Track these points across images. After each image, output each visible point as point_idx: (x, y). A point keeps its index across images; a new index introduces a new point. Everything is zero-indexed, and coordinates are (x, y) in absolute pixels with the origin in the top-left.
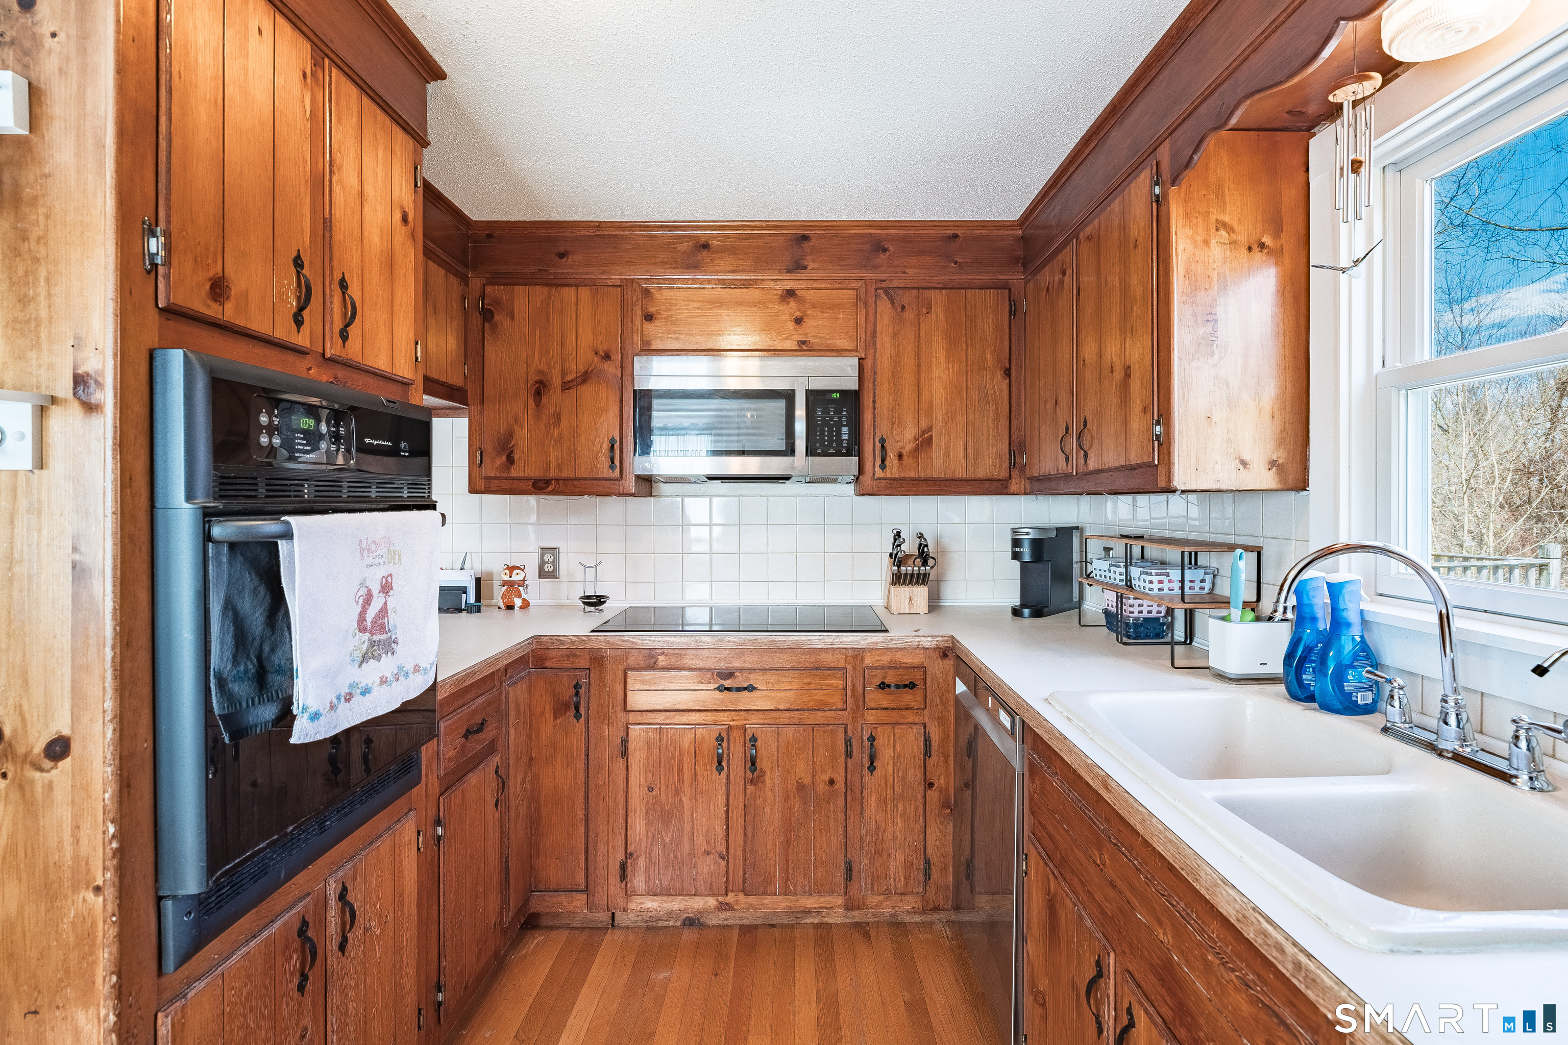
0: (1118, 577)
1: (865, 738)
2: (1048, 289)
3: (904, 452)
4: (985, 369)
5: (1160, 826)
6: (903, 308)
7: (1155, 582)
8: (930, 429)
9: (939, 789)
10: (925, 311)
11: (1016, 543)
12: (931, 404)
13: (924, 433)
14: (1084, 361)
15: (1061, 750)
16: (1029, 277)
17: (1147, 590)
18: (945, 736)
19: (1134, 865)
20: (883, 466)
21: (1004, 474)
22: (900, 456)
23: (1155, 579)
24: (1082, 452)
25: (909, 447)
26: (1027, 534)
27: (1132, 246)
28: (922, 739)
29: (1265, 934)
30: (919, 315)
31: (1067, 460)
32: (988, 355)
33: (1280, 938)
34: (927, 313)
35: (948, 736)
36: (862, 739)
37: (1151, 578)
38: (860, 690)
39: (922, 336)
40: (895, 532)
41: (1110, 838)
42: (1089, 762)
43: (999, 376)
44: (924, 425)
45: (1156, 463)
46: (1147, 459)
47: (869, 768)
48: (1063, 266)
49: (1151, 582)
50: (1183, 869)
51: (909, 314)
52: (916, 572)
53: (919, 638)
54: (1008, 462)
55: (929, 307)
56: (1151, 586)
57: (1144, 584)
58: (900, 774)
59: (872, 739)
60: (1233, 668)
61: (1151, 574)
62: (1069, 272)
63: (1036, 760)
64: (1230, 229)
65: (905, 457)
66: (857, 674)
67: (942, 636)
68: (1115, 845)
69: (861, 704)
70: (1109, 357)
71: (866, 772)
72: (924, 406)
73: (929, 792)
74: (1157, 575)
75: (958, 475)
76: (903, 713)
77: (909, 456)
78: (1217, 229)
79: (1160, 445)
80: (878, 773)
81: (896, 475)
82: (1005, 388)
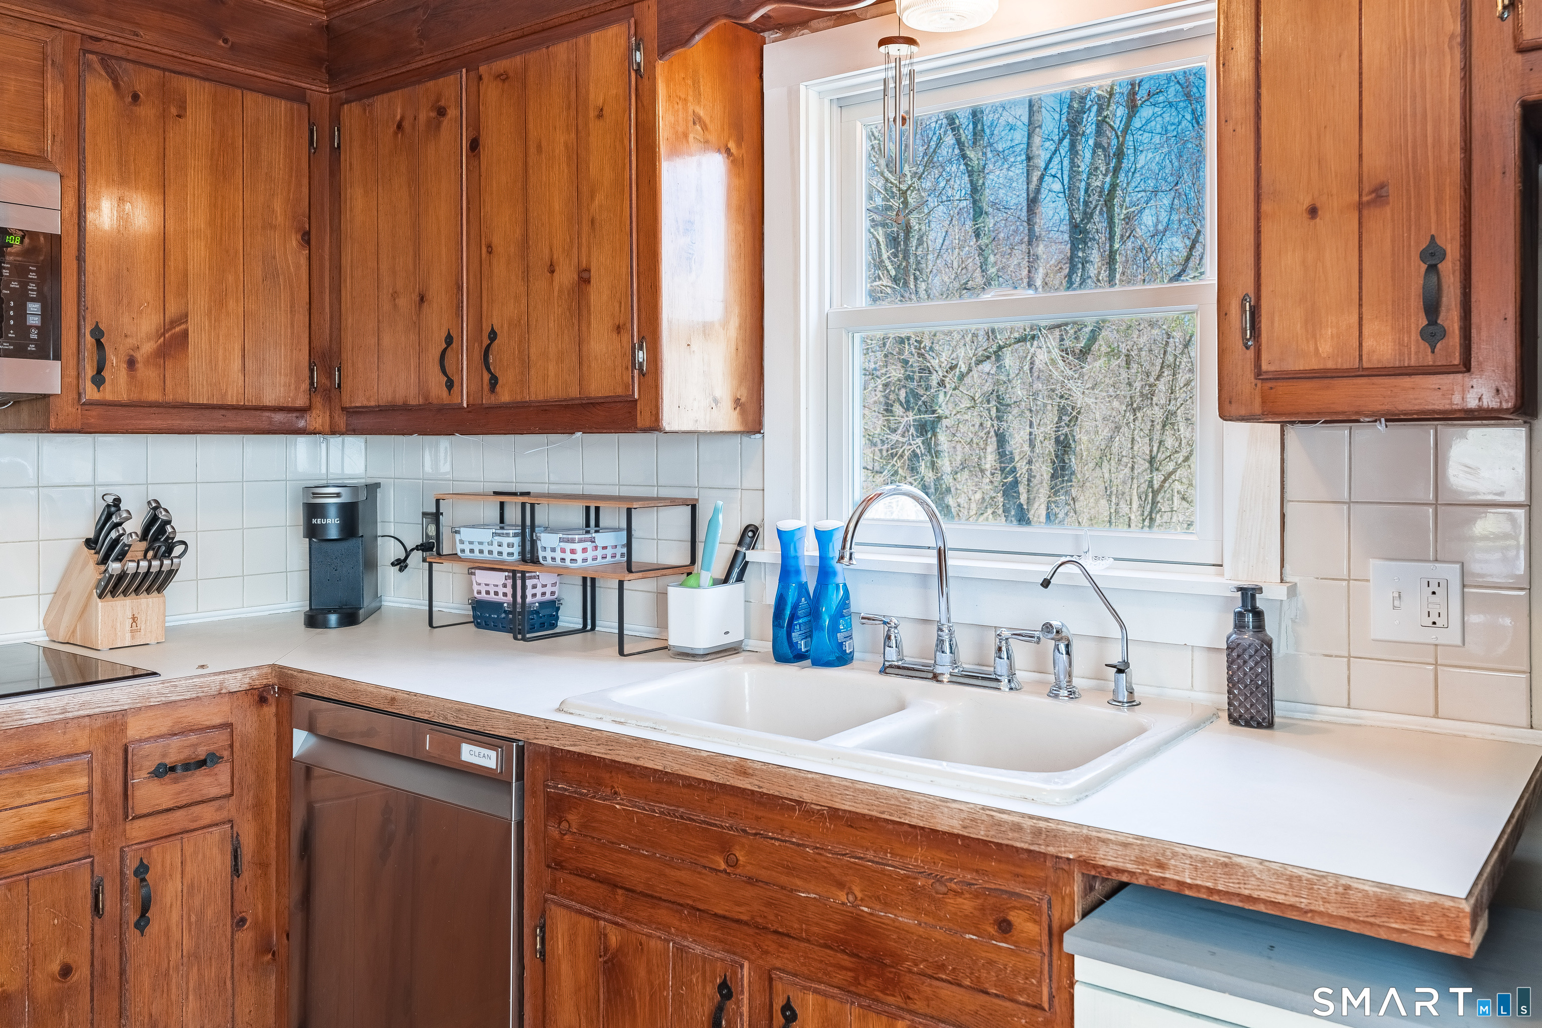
0: (505, 550)
1: (130, 872)
2: (400, 126)
3: (139, 356)
4: (273, 227)
5: (845, 783)
6: (136, 97)
7: (579, 551)
8: (183, 318)
9: (256, 923)
10: (174, 111)
11: (313, 511)
12: (186, 275)
13: (174, 323)
14: (489, 246)
15: (638, 758)
16: (343, 95)
17: (568, 562)
18: (262, 834)
19: (793, 843)
20: (98, 380)
21: (301, 402)
22: (131, 363)
23: (578, 547)
24: (486, 377)
25: (148, 347)
26: (338, 495)
27: (592, 114)
28: (229, 849)
29: (999, 823)
30: (163, 116)
31: (450, 385)
32: (278, 206)
33: (1016, 819)
34: (179, 116)
35: (268, 833)
36: (122, 873)
37: (573, 546)
38: (118, 787)
39: (170, 153)
40: (110, 500)
41: (744, 831)
42: (705, 754)
43: (294, 241)
44: (173, 309)
45: (636, 396)
46: (620, 391)
47: (137, 925)
48: (438, 100)
49: (573, 551)
50: (883, 813)
51: (147, 111)
52: (154, 570)
53: (221, 677)
54: (307, 382)
55: (182, 106)
56: (574, 557)
57: (563, 555)
58: (193, 918)
59: (142, 870)
60: (703, 641)
61: (572, 541)
62: (452, 113)
63: (566, 790)
64: (705, 127)
65: (140, 366)
66: (112, 759)
67: (257, 668)
68: (756, 834)
69: (120, 812)
70: (546, 251)
71: (132, 934)
72: (173, 278)
73: (239, 935)
74: (580, 541)
75: (231, 400)
76: (196, 809)
77: (147, 362)
78: (694, 123)
79: (642, 373)
80: (154, 928)
81: (123, 396)
82: (304, 262)
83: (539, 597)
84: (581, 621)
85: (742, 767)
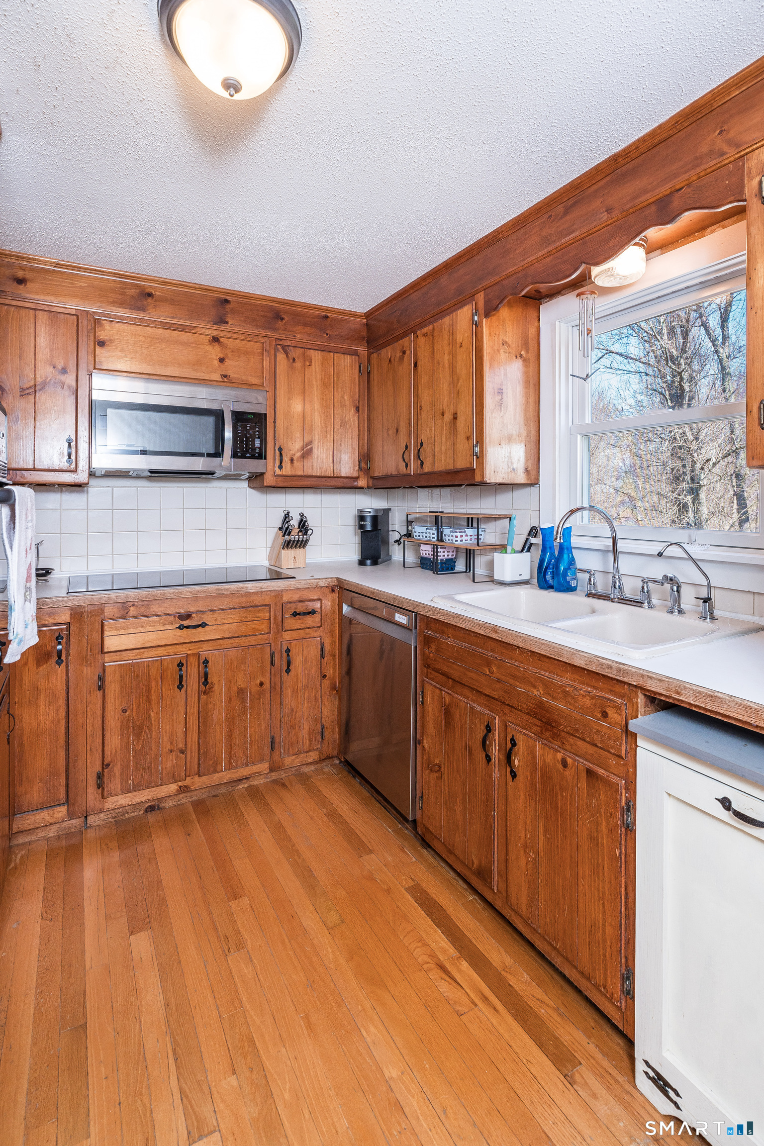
0: (432, 536)
1: (283, 651)
2: (390, 361)
3: (295, 458)
4: (345, 406)
5: (536, 639)
6: (294, 360)
7: (459, 536)
8: (311, 442)
9: (330, 679)
10: (308, 363)
11: (362, 518)
12: (312, 426)
13: (307, 445)
14: (421, 407)
15: (456, 622)
16: (372, 351)
17: (454, 542)
18: (333, 642)
19: (515, 665)
20: (281, 467)
21: (355, 474)
22: (292, 460)
23: (459, 535)
24: (419, 462)
25: (298, 454)
26: (370, 512)
27: (458, 346)
28: (319, 647)
29: (602, 664)
30: (304, 365)
31: (407, 466)
32: (346, 397)
33: (610, 663)
34: (310, 365)
35: (335, 643)
36: (281, 651)
37: (456, 534)
38: (280, 619)
39: (306, 380)
40: (286, 512)
41: (496, 658)
42: (481, 622)
43: (353, 410)
44: (307, 440)
45: (475, 467)
46: (468, 465)
47: (286, 671)
48: (403, 347)
49: (457, 537)
50: (551, 655)
51: (298, 364)
52: (300, 539)
53: (317, 580)
54: (358, 467)
55: (311, 362)
56: (457, 539)
57: (452, 538)
58: (306, 672)
59: (288, 651)
61: (456, 532)
62: (408, 352)
63: (431, 634)
64: (509, 346)
65: (295, 461)
66: (278, 607)
67: (331, 578)
68: (500, 660)
69: (281, 628)
70: (441, 407)
71: (284, 674)
72: (307, 427)
73: (323, 681)
74: (460, 532)
75: (328, 474)
76: (307, 631)
77: (297, 461)
78: (503, 345)
79: (477, 458)
80: (292, 673)
81: (289, 473)
82: (356, 419)
83: (446, 557)
84: (465, 568)
85: (495, 629)
